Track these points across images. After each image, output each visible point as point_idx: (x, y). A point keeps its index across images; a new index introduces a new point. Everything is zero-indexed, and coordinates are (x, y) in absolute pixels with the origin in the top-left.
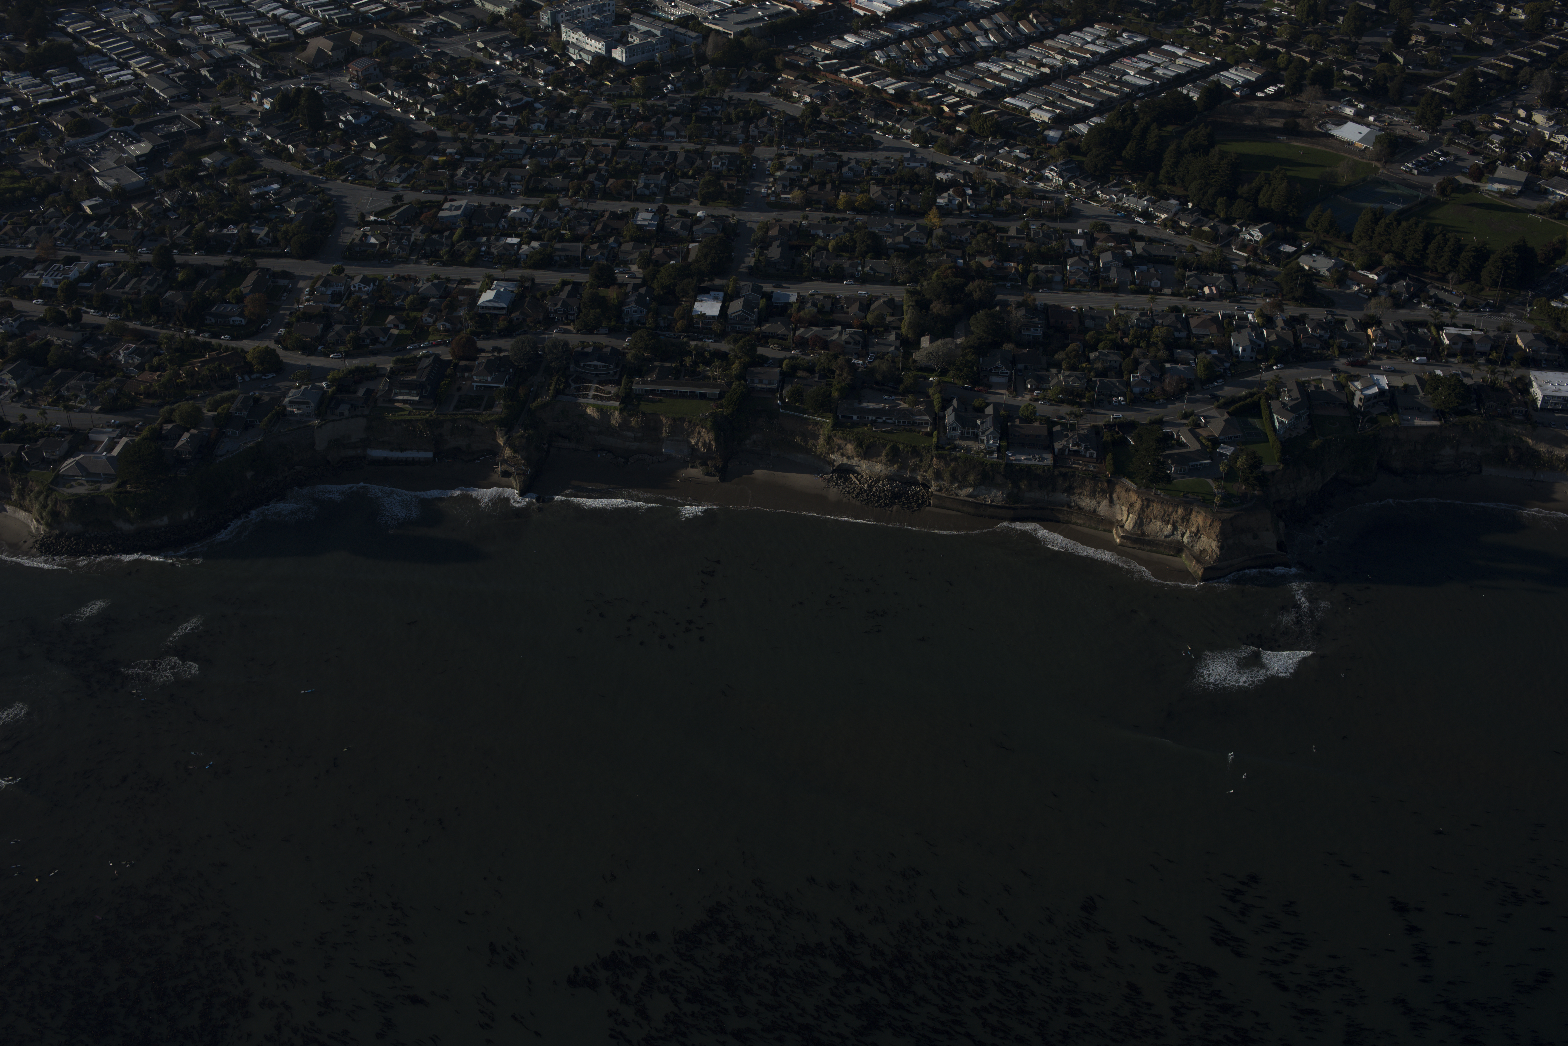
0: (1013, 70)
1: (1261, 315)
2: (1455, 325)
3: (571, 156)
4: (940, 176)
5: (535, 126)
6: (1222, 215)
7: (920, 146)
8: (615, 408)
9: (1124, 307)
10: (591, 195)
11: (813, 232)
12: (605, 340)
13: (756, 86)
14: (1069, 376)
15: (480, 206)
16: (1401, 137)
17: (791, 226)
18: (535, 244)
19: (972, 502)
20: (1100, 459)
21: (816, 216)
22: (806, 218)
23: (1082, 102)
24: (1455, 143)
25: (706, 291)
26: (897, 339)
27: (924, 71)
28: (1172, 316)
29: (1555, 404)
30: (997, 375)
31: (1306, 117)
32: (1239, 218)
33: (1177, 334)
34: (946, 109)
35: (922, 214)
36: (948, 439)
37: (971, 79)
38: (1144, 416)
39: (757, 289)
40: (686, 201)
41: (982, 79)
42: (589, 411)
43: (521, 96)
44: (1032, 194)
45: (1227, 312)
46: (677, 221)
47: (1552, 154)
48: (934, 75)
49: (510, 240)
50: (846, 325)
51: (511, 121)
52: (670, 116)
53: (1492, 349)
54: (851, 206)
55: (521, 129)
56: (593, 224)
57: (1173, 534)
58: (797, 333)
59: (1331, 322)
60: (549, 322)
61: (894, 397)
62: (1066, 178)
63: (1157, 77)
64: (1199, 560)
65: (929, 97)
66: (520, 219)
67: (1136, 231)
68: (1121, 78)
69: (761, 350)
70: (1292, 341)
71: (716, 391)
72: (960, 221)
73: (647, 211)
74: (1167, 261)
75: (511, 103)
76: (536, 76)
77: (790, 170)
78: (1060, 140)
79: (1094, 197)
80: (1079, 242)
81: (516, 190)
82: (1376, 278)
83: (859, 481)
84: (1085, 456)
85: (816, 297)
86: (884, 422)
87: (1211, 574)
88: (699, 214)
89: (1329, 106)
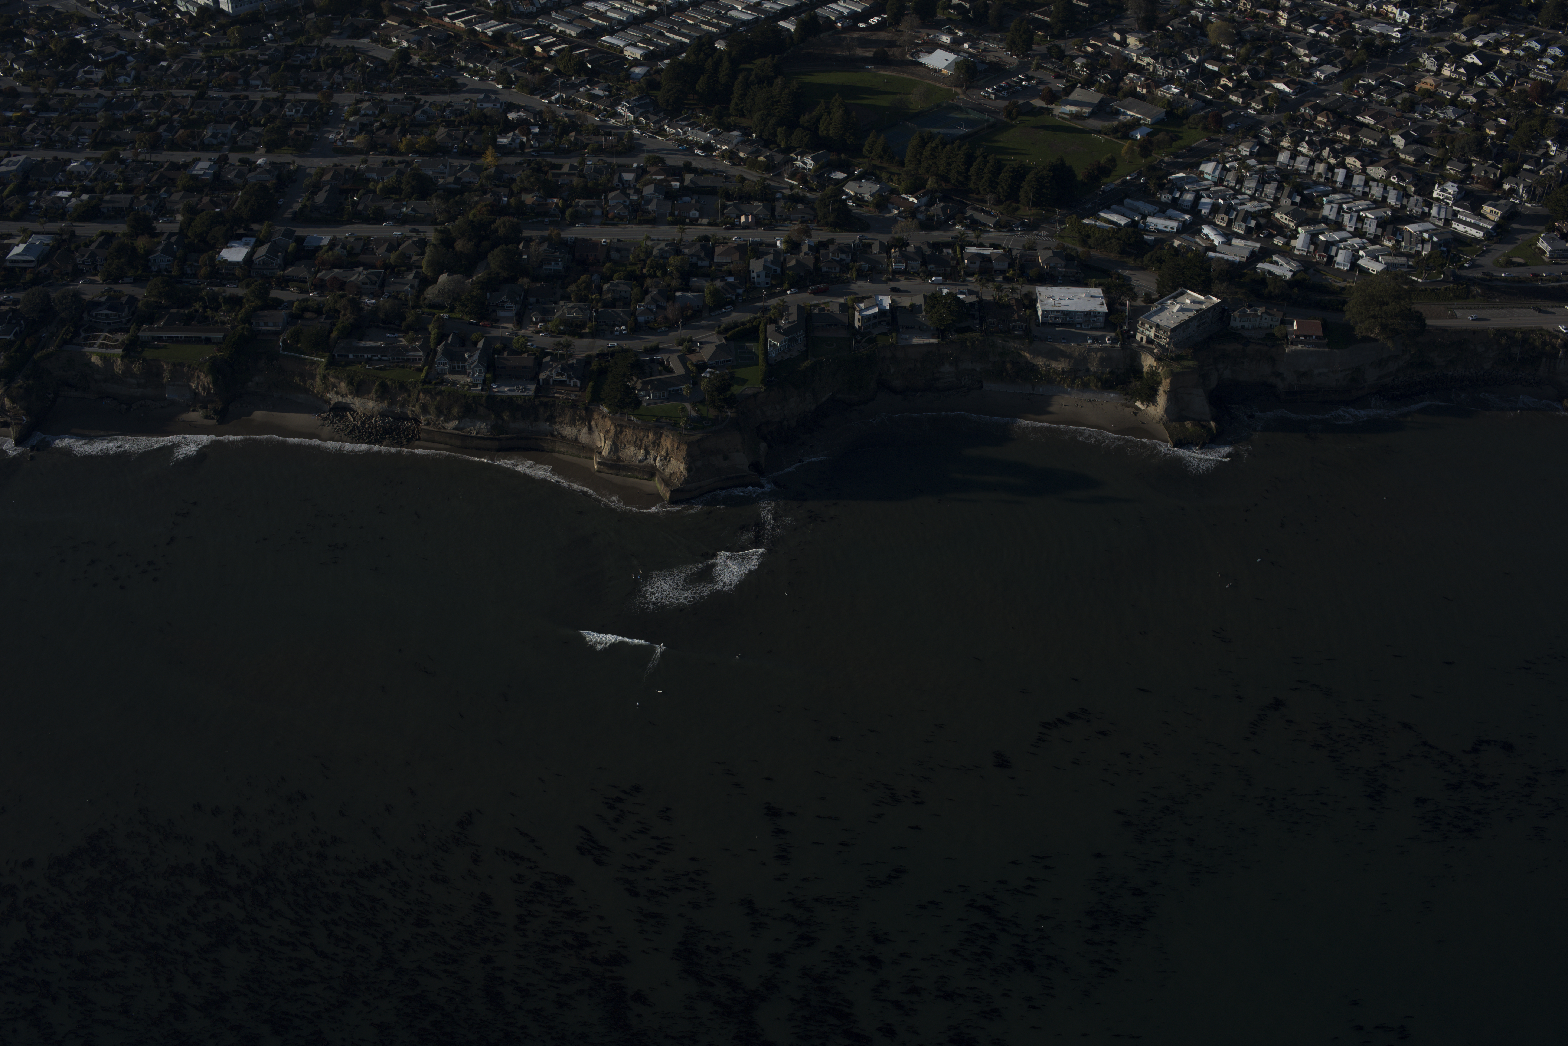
0: (621, 9)
1: (788, 242)
2: (981, 245)
3: (147, 108)
4: (511, 116)
5: (121, 79)
6: (783, 145)
7: (503, 87)
8: (118, 355)
9: (655, 238)
10: (155, 146)
11: (368, 175)
12: (126, 289)
13: (358, 32)
14: (573, 308)
15: (44, 161)
16: (991, 64)
17: (347, 170)
18: (85, 197)
19: (458, 435)
20: (583, 388)
21: (375, 160)
22: (365, 161)
23: (677, 37)
24: (1042, 67)
25: (238, 238)
26: (415, 277)
27: (531, 13)
28: (698, 246)
29: (1056, 318)
30: (503, 309)
31: (900, 46)
32: (799, 147)
33: (700, 263)
34: (538, 49)
35: (480, 154)
36: (438, 374)
37: (573, 20)
38: (638, 344)
39: (289, 234)
40: (253, 149)
41: (587, 18)
42: (94, 359)
43: (115, 50)
44: (597, 130)
45: (756, 239)
46: (234, 170)
47: (1131, 75)
48: (538, 16)
49: (61, 194)
50: (367, 266)
51: (99, 75)
52: (260, 65)
53: (1009, 267)
54: (412, 148)
55: (107, 83)
56: (150, 175)
57: (646, 459)
58: (319, 275)
59: (858, 246)
60: (77, 273)
61: (396, 335)
62: (637, 114)
63: (764, 11)
64: (667, 482)
65: (526, 38)
66: (79, 172)
67: (690, 164)
68: (726, 13)
69: (275, 293)
70: (812, 266)
71: (220, 336)
72: (519, 159)
73: (210, 160)
74: (712, 191)
75: (103, 57)
76: (138, 28)
77: (365, 115)
78: (645, 75)
79: (661, 132)
80: (629, 176)
81: (83, 143)
82: (916, 201)
83: (354, 418)
84: (569, 385)
85: (349, 239)
86: (380, 359)
87: (679, 496)
88: (259, 162)
89: (928, 35)
